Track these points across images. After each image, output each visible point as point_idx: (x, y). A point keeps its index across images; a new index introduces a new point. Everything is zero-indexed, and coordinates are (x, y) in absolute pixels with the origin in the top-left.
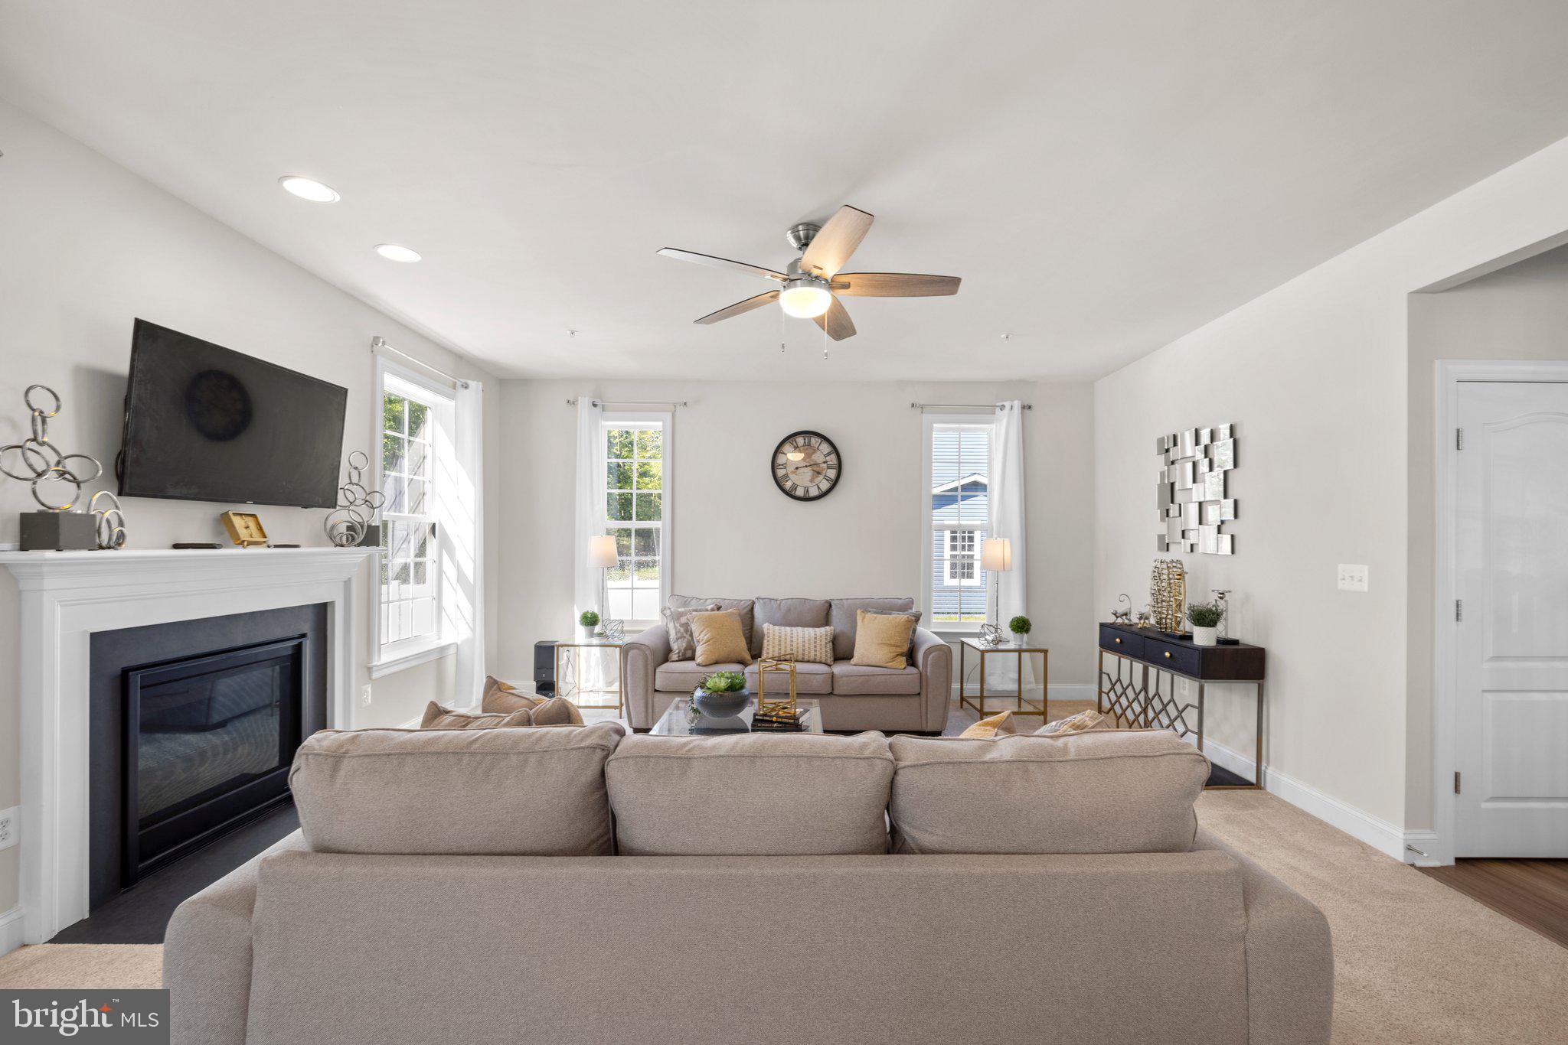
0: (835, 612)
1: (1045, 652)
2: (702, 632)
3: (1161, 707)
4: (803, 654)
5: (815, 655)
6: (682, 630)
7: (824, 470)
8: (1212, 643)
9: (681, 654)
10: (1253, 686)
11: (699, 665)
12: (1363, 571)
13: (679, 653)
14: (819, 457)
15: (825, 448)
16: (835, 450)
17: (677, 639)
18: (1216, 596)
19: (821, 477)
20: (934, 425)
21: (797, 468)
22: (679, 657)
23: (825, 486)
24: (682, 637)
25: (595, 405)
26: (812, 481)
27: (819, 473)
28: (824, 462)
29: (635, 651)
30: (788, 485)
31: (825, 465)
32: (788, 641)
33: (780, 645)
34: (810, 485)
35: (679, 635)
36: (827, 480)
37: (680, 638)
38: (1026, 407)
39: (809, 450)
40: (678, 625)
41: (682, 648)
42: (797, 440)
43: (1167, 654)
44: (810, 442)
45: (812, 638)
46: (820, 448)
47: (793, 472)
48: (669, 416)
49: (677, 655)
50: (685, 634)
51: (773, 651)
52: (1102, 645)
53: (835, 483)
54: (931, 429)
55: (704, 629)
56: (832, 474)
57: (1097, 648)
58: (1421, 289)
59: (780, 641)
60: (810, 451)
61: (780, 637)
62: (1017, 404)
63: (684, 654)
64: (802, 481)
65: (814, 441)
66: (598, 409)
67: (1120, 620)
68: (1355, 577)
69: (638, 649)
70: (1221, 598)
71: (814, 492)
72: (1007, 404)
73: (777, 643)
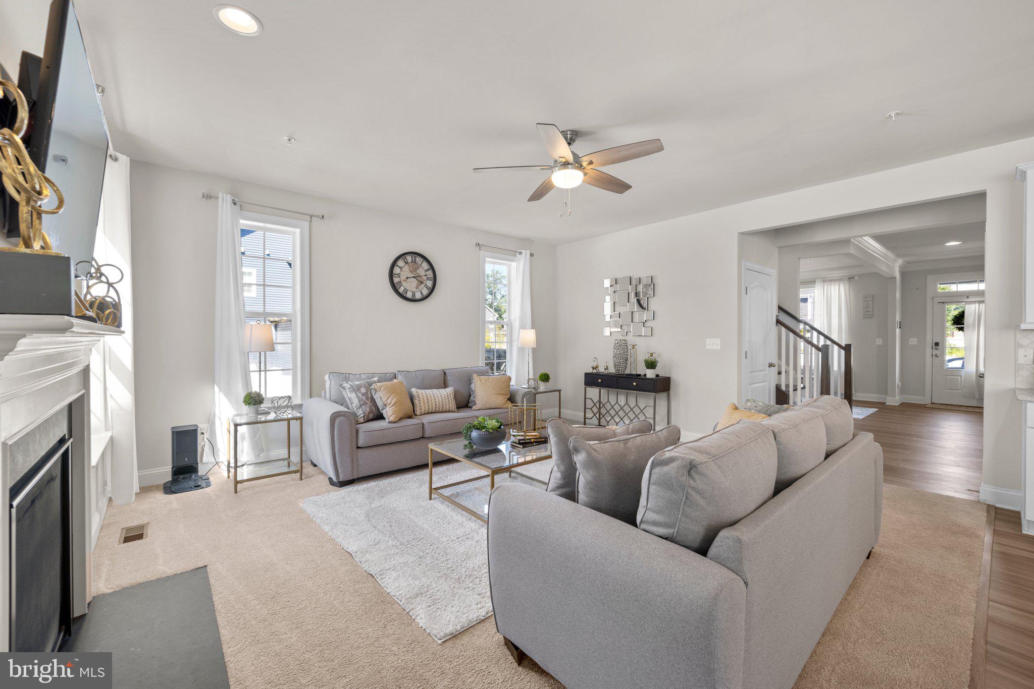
0: (449, 378)
1: (559, 391)
2: (389, 397)
3: (606, 411)
4: (443, 407)
5: (449, 407)
6: (364, 398)
7: (424, 280)
8: (653, 376)
9: (366, 417)
10: (664, 395)
11: (389, 422)
12: (718, 341)
13: (364, 416)
14: (421, 272)
15: (425, 266)
16: (432, 267)
17: (361, 406)
18: (649, 355)
19: (423, 286)
20: (487, 259)
21: (407, 278)
22: (364, 419)
23: (425, 292)
24: (365, 404)
25: (235, 204)
26: (417, 288)
27: (422, 283)
28: (425, 276)
29: (342, 418)
30: (401, 290)
31: (425, 278)
32: (433, 401)
33: (428, 402)
34: (416, 290)
35: (362, 402)
36: (427, 288)
37: (364, 404)
38: (532, 255)
39: (414, 267)
40: (360, 395)
41: (367, 412)
42: (407, 257)
43: (635, 384)
44: (415, 260)
45: (444, 396)
46: (422, 265)
47: (404, 281)
48: (306, 224)
49: (363, 418)
50: (366, 401)
51: (425, 407)
52: (585, 384)
53: (432, 291)
54: (484, 262)
55: (391, 395)
56: (430, 284)
57: (583, 386)
58: (745, 232)
59: (428, 399)
60: (416, 266)
61: (427, 397)
62: (528, 252)
63: (368, 416)
64: (410, 286)
65: (419, 260)
66: (238, 207)
67: (595, 371)
68: (713, 344)
69: (344, 416)
70: (652, 356)
71: (418, 296)
72: (523, 251)
73: (426, 402)
